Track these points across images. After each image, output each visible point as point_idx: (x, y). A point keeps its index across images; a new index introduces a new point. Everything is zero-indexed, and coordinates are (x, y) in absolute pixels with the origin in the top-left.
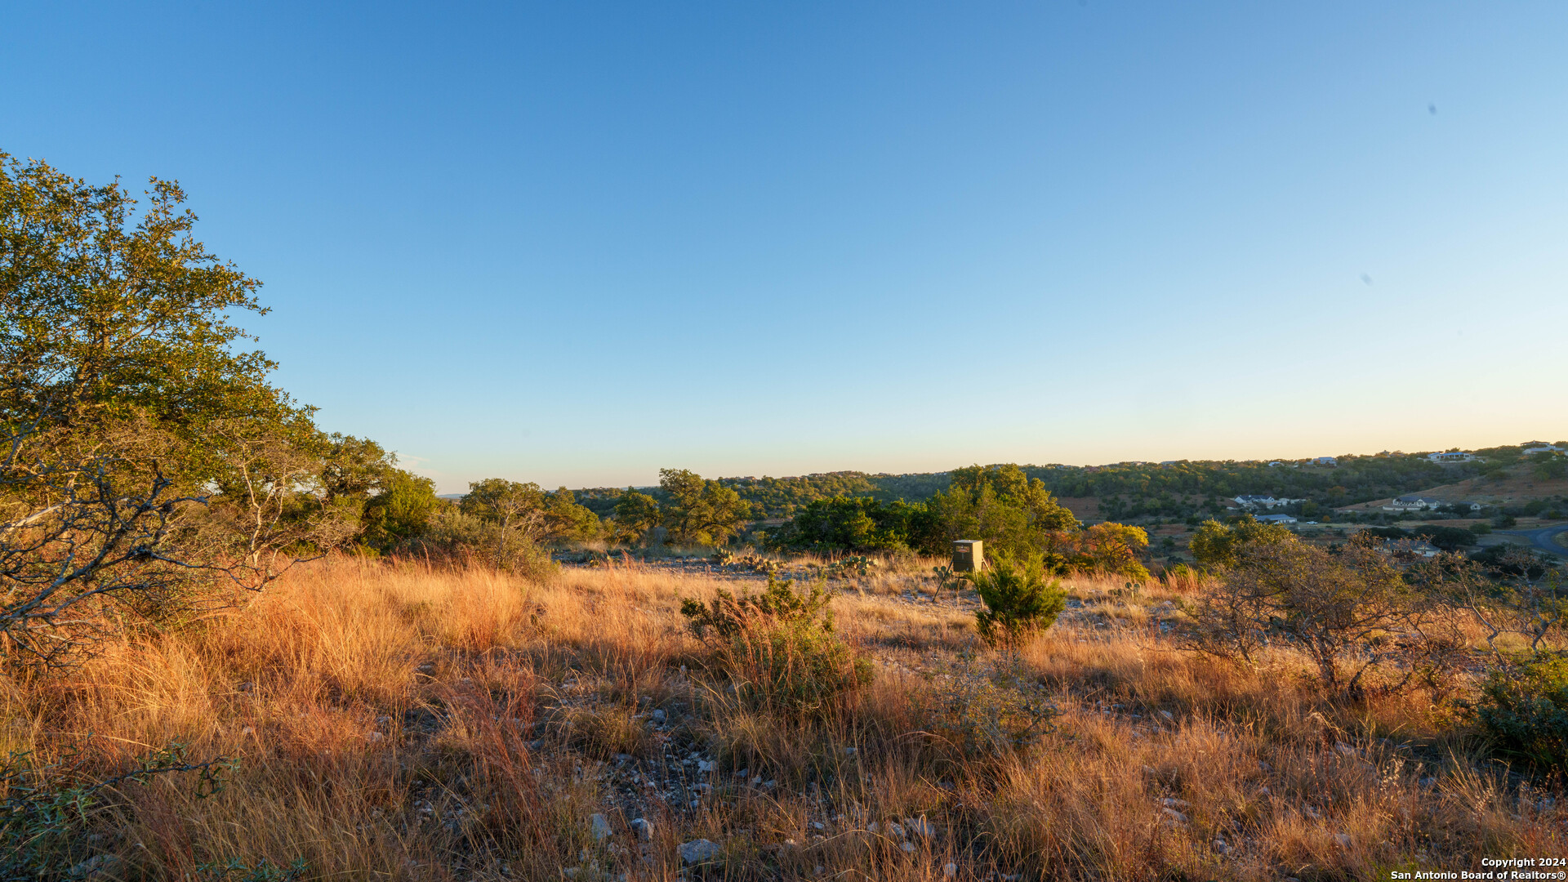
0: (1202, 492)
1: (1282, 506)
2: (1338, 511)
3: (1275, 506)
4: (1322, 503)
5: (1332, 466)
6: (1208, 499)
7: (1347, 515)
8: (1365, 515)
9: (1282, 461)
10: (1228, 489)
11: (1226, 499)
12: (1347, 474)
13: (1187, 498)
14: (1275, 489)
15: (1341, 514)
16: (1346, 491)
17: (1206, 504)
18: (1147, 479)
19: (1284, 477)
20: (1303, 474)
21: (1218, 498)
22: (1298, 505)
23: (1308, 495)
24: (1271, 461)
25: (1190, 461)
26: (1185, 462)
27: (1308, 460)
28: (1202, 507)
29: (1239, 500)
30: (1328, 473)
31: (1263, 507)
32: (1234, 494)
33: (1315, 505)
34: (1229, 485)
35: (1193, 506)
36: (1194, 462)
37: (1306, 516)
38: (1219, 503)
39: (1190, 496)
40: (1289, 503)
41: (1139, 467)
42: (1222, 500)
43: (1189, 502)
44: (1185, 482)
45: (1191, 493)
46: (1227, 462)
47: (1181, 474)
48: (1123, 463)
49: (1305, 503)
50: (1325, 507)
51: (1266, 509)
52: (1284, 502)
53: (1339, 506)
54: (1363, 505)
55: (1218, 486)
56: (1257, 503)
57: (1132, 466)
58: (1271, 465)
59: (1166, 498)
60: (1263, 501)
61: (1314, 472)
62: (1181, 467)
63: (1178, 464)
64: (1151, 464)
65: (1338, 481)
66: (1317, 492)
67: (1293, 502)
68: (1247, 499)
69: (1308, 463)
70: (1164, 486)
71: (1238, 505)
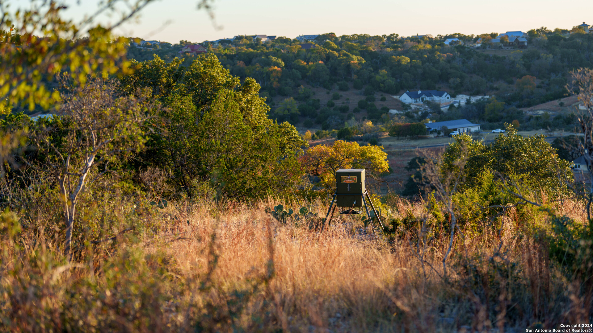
0: (356, 87)
1: (459, 106)
2: (528, 112)
3: (452, 106)
4: (509, 101)
5: (521, 46)
6: (363, 98)
7: (537, 118)
8: (558, 118)
9: (462, 37)
10: (391, 81)
11: (387, 96)
12: (539, 57)
13: (336, 97)
14: (451, 80)
15: (531, 117)
16: (536, 82)
17: (362, 106)
18: (278, 65)
19: (464, 63)
20: (487, 57)
21: (378, 96)
22: (480, 105)
23: (492, 88)
24: (447, 37)
25: (338, 35)
26: (331, 36)
27: (494, 35)
28: (356, 111)
29: (405, 98)
30: (515, 54)
31: (436, 108)
32: (398, 90)
33: (500, 104)
34: (393, 75)
35: (344, 110)
36: (343, 37)
37: (490, 121)
38: (378, 104)
39: (341, 93)
40: (468, 102)
41: (265, 45)
42: (383, 99)
43: (338, 103)
44: (334, 71)
45: (341, 89)
46: (389, 38)
47: (328, 58)
48: (239, 38)
49: (489, 101)
50: (513, 108)
51: (440, 112)
52: (462, 99)
53: (529, 105)
54: (556, 102)
55: (378, 77)
56: (428, 103)
57: (254, 41)
58: (447, 42)
59: (306, 97)
60: (436, 99)
61: (500, 54)
62: (327, 46)
63: (321, 39)
64: (284, 41)
65: (528, 67)
66: (501, 84)
67: (473, 100)
68: (415, 96)
69: (494, 41)
70: (304, 76)
71: (405, 107)
